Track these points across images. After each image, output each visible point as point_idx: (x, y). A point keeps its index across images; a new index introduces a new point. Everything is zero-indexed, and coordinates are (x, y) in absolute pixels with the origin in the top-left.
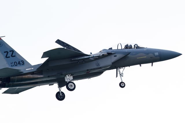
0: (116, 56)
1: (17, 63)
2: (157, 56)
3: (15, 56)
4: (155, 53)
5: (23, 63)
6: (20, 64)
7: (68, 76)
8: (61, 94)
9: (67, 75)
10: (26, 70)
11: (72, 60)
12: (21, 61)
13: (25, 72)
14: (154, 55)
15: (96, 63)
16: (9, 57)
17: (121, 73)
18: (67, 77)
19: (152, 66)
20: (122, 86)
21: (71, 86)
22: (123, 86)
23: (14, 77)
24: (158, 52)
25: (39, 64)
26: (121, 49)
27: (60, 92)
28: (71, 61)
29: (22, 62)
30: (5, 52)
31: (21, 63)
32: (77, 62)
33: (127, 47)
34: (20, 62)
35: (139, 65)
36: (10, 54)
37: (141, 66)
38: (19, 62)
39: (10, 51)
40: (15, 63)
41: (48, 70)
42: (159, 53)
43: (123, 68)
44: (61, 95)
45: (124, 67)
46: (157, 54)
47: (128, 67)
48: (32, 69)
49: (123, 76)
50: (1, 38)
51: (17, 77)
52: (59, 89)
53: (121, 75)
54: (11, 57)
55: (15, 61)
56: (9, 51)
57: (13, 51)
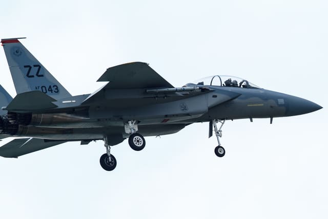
0: (216, 96)
1: (47, 89)
2: (281, 105)
3: (42, 76)
4: (279, 100)
5: (56, 91)
6: (51, 91)
7: (132, 123)
8: (110, 158)
9: (130, 122)
10: (63, 102)
11: (148, 91)
12: (54, 86)
13: (60, 106)
14: (277, 102)
15: (182, 105)
16: (33, 76)
17: (218, 130)
18: (130, 124)
19: (271, 123)
20: (220, 153)
21: (138, 141)
22: (222, 153)
23: (39, 115)
24: (284, 99)
25: (85, 94)
26: (220, 85)
27: (109, 155)
28: (145, 93)
29: (56, 87)
30: (25, 67)
31: (54, 89)
32: (155, 96)
33: (229, 83)
34: (52, 87)
35: (249, 119)
36: (34, 71)
37: (252, 121)
38: (50, 87)
39: (35, 66)
40: (44, 88)
41: (99, 107)
42: (285, 101)
43: (222, 121)
44: (110, 160)
45: (224, 119)
46: (281, 101)
47: (231, 120)
48: (73, 101)
49: (221, 137)
50: (18, 39)
51: (44, 114)
52: (107, 148)
53: (219, 134)
54: (35, 76)
55: (43, 85)
56: (32, 66)
57: (39, 66)
